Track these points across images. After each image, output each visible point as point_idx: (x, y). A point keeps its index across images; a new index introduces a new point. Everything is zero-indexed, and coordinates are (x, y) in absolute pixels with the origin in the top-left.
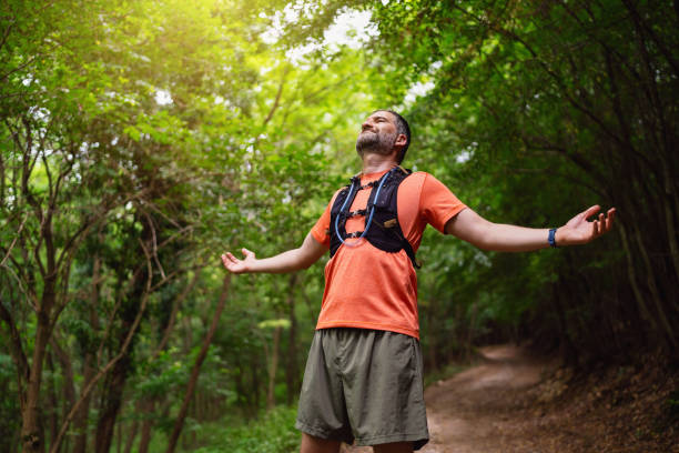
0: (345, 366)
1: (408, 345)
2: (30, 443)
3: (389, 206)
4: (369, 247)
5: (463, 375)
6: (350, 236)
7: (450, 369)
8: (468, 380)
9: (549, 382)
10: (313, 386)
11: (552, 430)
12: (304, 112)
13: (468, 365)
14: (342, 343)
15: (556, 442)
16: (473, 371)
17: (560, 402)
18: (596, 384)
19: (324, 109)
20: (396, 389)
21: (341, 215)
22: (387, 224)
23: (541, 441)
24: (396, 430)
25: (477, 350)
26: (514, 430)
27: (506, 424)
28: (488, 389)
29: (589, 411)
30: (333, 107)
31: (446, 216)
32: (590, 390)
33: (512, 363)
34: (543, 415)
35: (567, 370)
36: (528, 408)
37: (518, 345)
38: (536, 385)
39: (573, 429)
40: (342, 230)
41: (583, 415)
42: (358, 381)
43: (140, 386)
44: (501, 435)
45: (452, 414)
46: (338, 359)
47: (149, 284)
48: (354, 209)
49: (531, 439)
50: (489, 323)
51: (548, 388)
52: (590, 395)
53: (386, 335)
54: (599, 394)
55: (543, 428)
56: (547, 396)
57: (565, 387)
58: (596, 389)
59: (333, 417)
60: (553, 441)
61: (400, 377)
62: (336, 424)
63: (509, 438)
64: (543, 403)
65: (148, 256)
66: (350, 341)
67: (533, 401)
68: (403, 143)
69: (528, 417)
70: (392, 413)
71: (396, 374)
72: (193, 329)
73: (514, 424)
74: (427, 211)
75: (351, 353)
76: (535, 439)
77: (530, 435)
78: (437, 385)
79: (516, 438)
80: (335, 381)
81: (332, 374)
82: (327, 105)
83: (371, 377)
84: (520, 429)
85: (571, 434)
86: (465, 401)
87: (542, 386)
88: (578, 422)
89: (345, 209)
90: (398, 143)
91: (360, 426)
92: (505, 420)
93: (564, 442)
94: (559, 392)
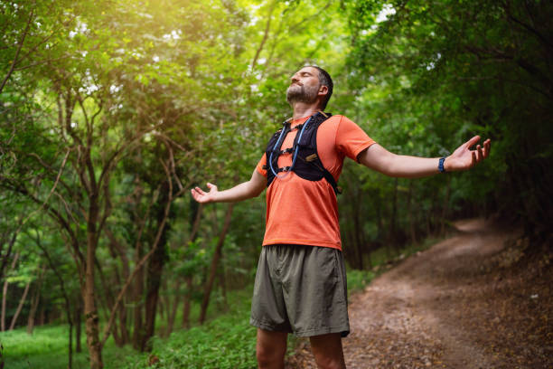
0: (284, 276)
1: (332, 258)
2: (91, 319)
3: (310, 143)
4: (296, 178)
5: (438, 246)
6: (281, 170)
7: (428, 241)
8: (444, 250)
9: (510, 249)
10: (261, 292)
11: (506, 292)
12: (291, 40)
13: (444, 237)
14: (281, 258)
15: (507, 303)
16: (447, 242)
17: (516, 268)
18: (547, 253)
19: (307, 36)
20: (321, 294)
21: (274, 153)
22: (309, 158)
23: (495, 302)
24: (323, 325)
25: (451, 224)
26: (476, 292)
27: (470, 288)
28: (459, 257)
29: (538, 276)
30: (314, 35)
31: (357, 150)
32: (541, 258)
33: (481, 233)
34: (501, 279)
35: (527, 239)
36: (491, 272)
37: (487, 218)
38: (500, 252)
39: (523, 292)
40: (275, 165)
41: (533, 279)
42: (293, 288)
43: (176, 269)
44: (463, 297)
45: (426, 280)
46: (278, 271)
47: (170, 194)
48: (284, 148)
49: (487, 301)
50: (461, 202)
51: (508, 255)
52: (541, 262)
53: (314, 249)
54: (547, 262)
55: (499, 291)
56: (507, 263)
57: (522, 254)
58: (545, 257)
59: (278, 314)
60: (504, 303)
61: (325, 284)
62: (279, 320)
63: (470, 300)
64: (503, 268)
65: (168, 173)
66: (287, 255)
67: (495, 266)
68: (325, 93)
69: (488, 281)
70: (320, 313)
71: (322, 282)
72: (217, 219)
73: (476, 288)
74: (342, 146)
75: (287, 266)
76: (491, 301)
77: (488, 298)
78: (416, 256)
79: (475, 300)
80: (277, 288)
81: (275, 281)
82: (308, 33)
83: (303, 285)
84: (481, 292)
85: (521, 296)
86: (438, 268)
87: (504, 254)
88: (529, 285)
89: (277, 148)
90: (320, 93)
91: (295, 323)
92: (470, 284)
93: (514, 304)
94: (517, 259)
